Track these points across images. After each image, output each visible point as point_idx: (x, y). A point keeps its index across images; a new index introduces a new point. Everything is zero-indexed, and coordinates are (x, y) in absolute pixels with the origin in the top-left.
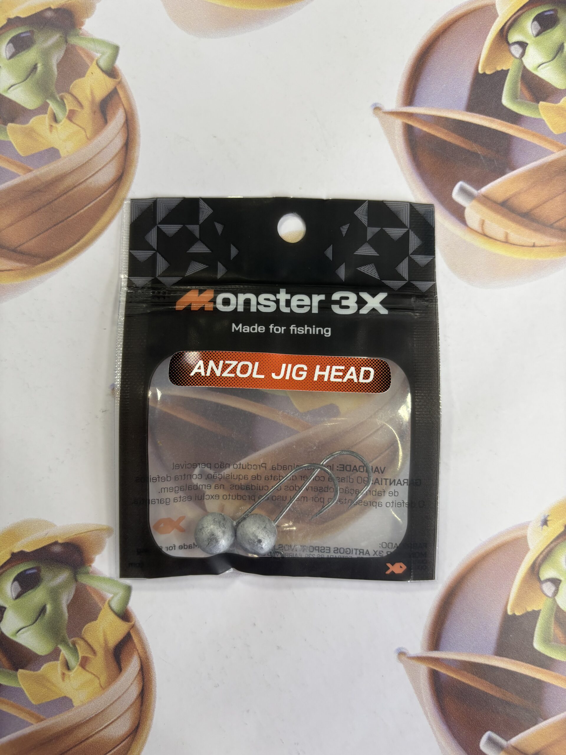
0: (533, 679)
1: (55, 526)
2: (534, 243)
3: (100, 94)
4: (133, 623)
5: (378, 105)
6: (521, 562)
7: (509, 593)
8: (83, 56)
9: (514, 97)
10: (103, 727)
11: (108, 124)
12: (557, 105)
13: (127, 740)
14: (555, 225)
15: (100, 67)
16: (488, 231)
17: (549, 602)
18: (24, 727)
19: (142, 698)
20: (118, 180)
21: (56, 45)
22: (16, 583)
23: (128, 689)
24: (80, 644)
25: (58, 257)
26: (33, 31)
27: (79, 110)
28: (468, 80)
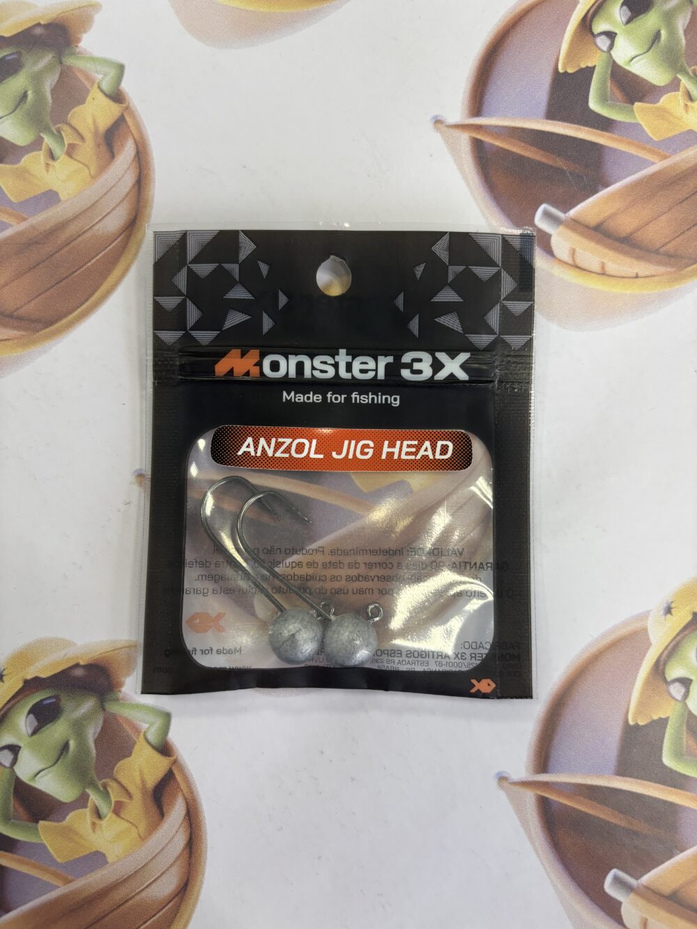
0: (665, 802)
1: (75, 644)
2: (637, 274)
3: (104, 123)
4: (174, 757)
5: (439, 118)
6: (642, 660)
7: (630, 699)
8: (82, 79)
9: (603, 99)
10: (145, 885)
11: (115, 159)
12: (656, 105)
13: (174, 900)
14: (662, 250)
15: (102, 91)
16: (580, 262)
17: (678, 707)
18: (50, 891)
19: (191, 848)
20: (130, 224)
21: (49, 68)
22: (31, 716)
23: (173, 838)
24: (112, 787)
25: (64, 321)
26: (20, 52)
27: (80, 143)
28: (546, 80)
